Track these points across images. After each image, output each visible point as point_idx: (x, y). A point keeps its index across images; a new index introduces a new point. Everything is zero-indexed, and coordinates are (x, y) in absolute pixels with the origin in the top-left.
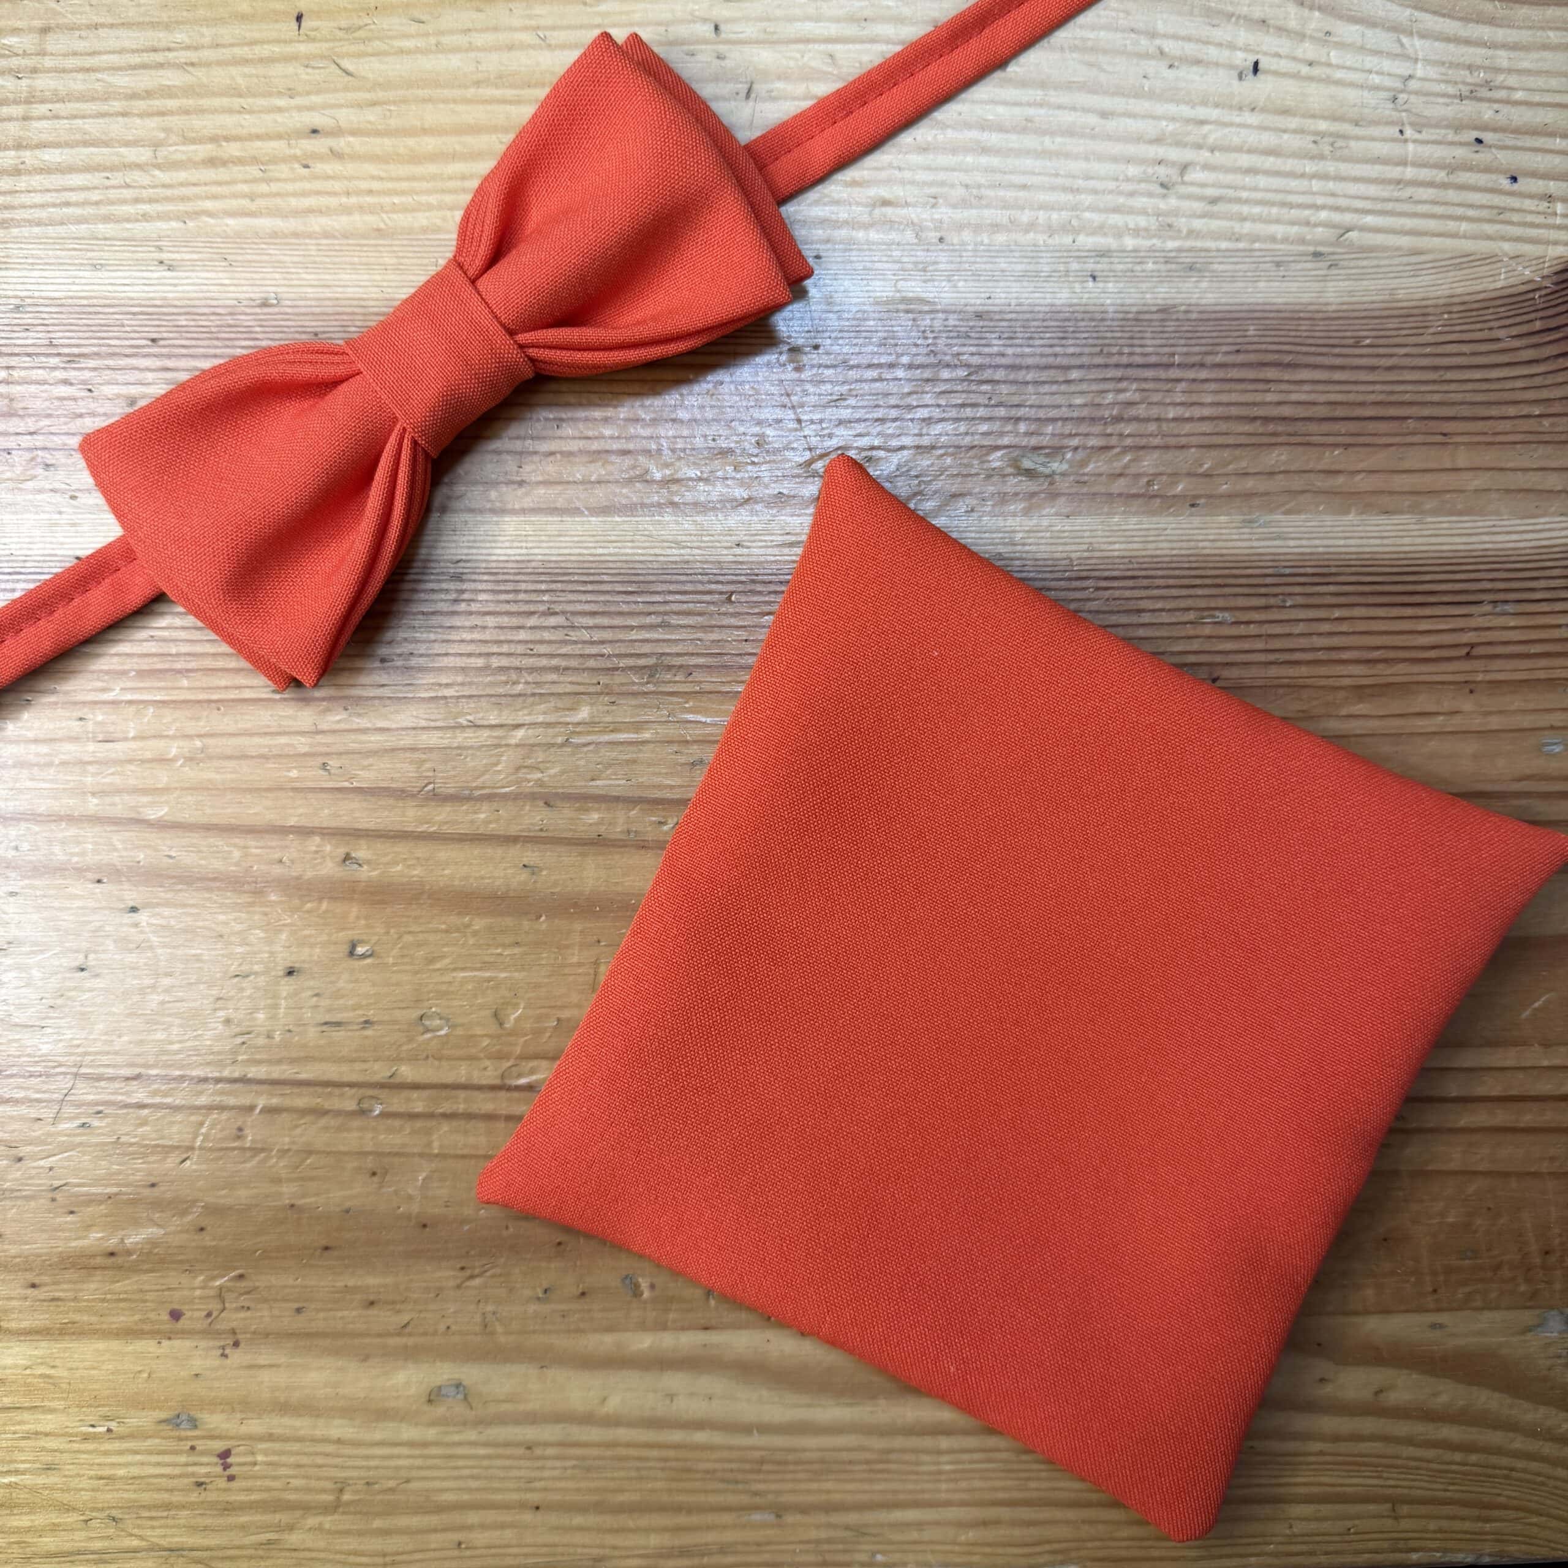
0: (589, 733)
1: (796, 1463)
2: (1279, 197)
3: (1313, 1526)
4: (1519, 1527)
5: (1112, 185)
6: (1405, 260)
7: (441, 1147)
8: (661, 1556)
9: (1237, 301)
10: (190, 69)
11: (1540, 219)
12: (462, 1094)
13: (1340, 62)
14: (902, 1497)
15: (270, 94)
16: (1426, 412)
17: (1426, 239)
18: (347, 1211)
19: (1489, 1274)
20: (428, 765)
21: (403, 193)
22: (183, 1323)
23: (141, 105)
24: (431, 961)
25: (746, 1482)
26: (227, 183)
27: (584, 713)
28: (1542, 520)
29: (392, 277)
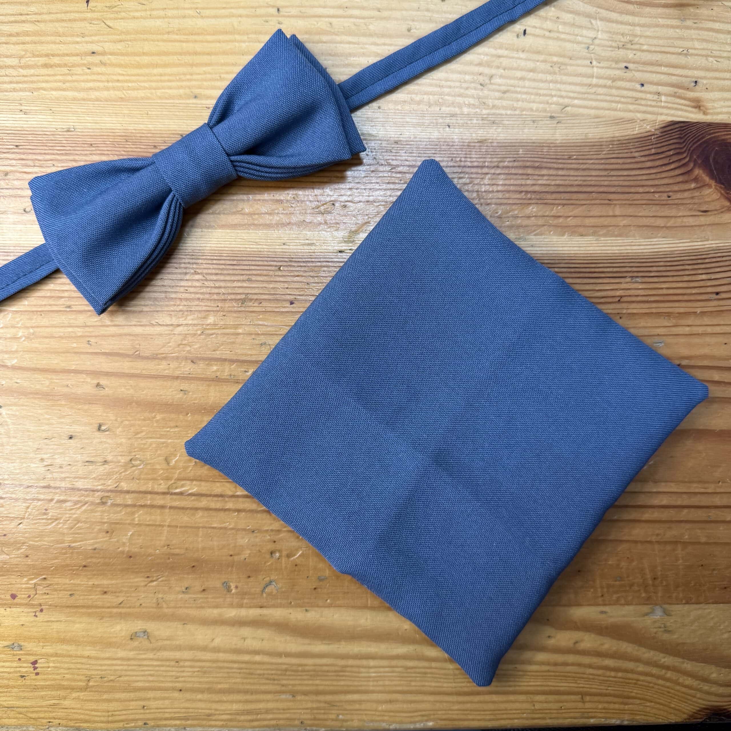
0: (213, 329)
1: (302, 671)
2: (535, 91)
3: (545, 705)
4: (641, 707)
5: (458, 84)
6: (593, 120)
7: (139, 520)
8: (238, 714)
9: (515, 138)
10: (36, 23)
11: (654, 103)
12: (149, 496)
13: (563, 31)
14: (352, 688)
15: (73, 36)
16: (602, 189)
17: (602, 111)
18: (95, 549)
19: (628, 588)
20: (137, 342)
21: (133, 81)
22: (16, 601)
23: (14, 39)
24: (137, 433)
25: (279, 680)
26: (53, 75)
27: (211, 320)
28: (655, 240)
29: (127, 119)
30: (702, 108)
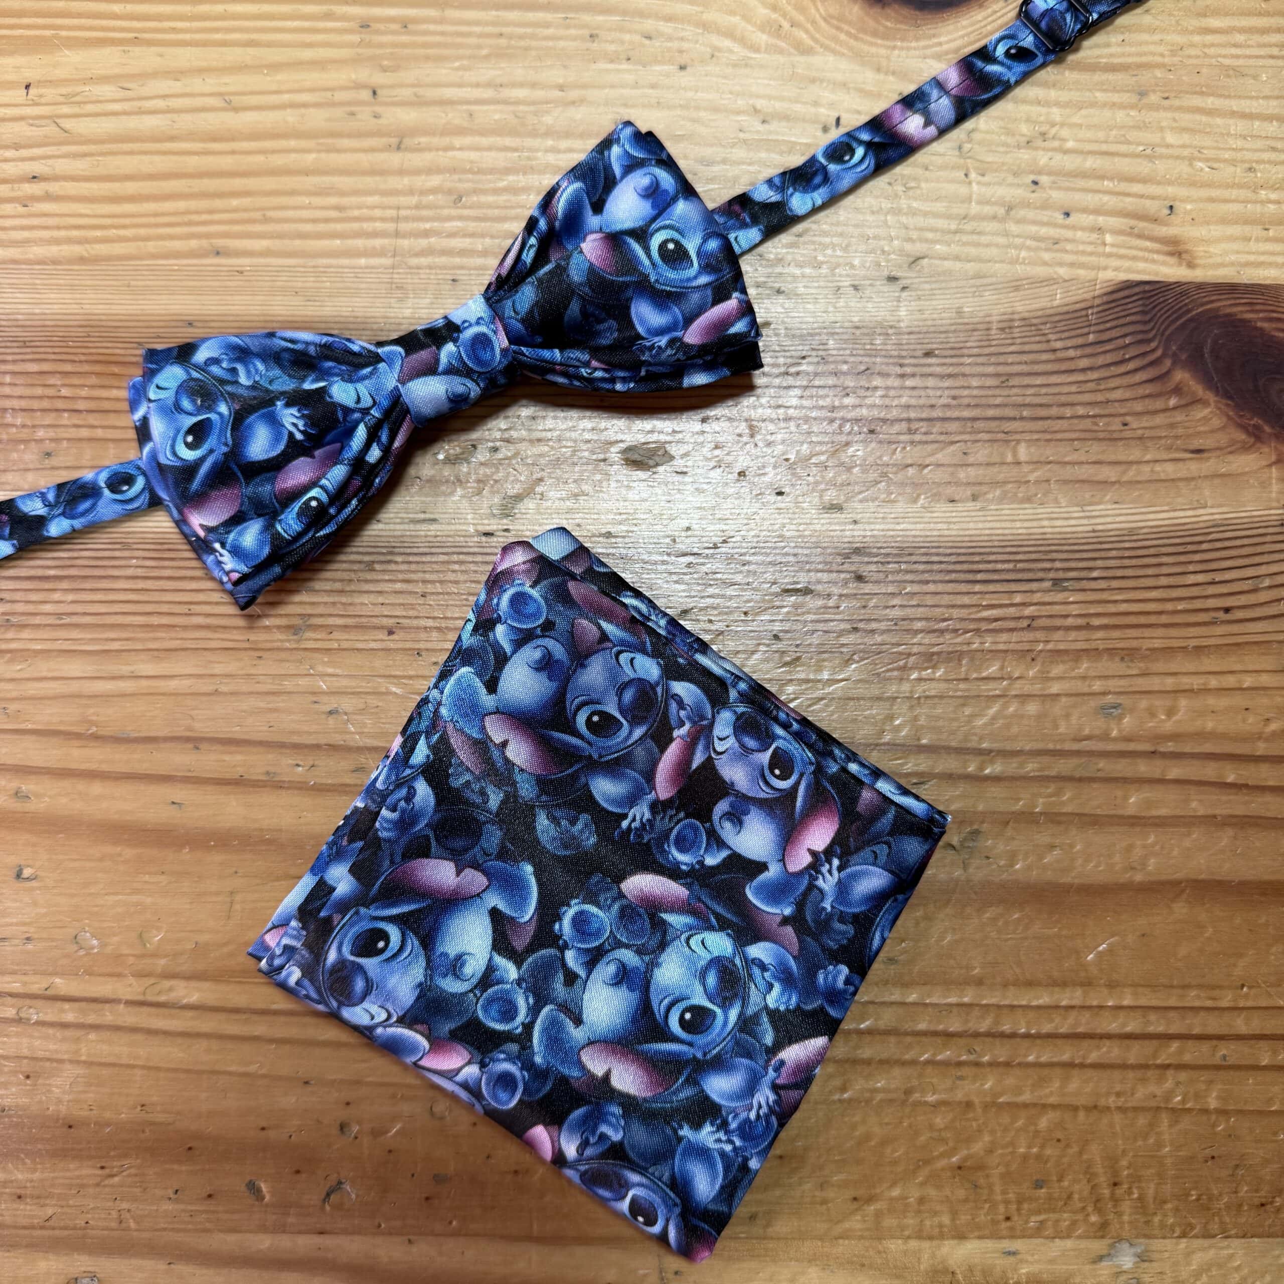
6: (972, 282)
7: (88, 1054)
11: (1090, 248)
12: (107, 1008)
16: (991, 413)
17: (989, 265)
18: (3, 1110)
19: (1061, 1203)
20: (93, 710)
21: (105, 228)
24: (86, 885)
29: (91, 296)
30: (1184, 256)
